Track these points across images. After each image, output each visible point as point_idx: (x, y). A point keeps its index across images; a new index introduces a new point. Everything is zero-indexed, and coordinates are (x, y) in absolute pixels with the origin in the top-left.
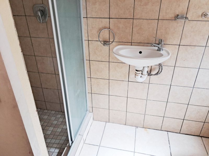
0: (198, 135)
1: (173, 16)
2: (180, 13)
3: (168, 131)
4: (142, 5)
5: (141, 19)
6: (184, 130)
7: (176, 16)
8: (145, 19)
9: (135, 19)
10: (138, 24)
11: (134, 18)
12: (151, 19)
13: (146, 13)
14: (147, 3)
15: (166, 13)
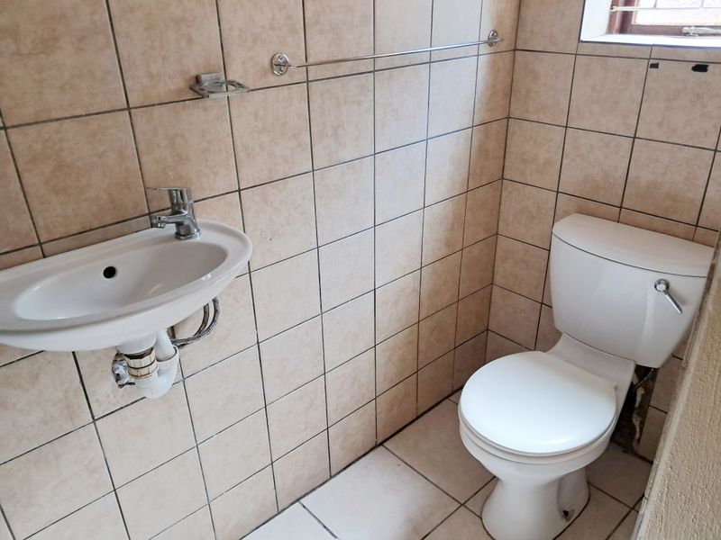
0: (373, 445)
1: (180, 83)
2: (203, 71)
3: (298, 500)
4: (25, 51)
5: (44, 122)
6: (339, 458)
7: (193, 82)
8: (66, 118)
9: (14, 127)
10: (38, 147)
11: (8, 124)
12: (97, 114)
13: (62, 89)
14: (50, 44)
15: (151, 76)
